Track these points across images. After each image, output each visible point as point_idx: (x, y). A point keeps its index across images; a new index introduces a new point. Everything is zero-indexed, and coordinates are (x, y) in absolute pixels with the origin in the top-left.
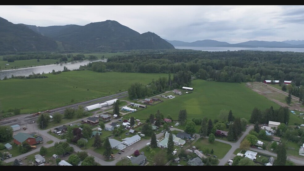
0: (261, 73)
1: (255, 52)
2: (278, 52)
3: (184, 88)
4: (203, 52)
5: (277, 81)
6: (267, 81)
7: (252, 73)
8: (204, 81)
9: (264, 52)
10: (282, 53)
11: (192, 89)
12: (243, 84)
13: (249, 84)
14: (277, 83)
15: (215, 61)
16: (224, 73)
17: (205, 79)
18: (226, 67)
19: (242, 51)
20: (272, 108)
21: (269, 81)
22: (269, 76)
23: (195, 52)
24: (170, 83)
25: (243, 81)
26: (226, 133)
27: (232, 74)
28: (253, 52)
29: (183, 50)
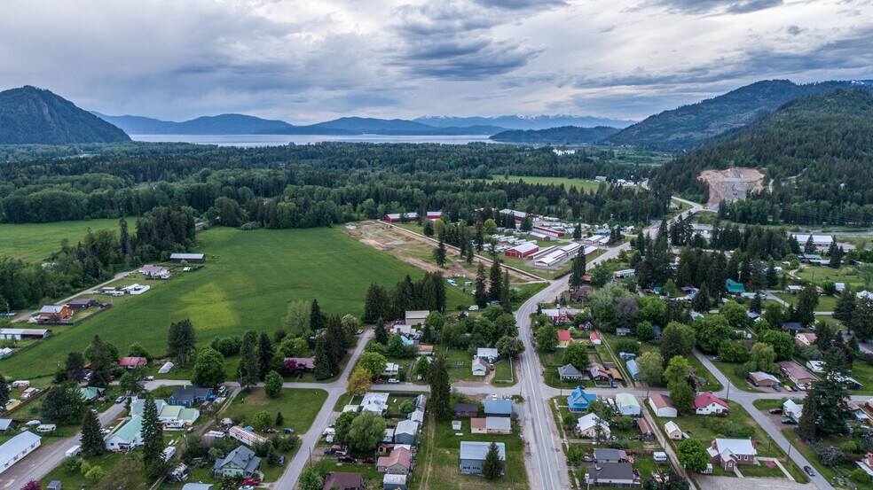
0: (377, 197)
1: (358, 145)
2: (409, 145)
3: (174, 256)
4: (222, 148)
5: (412, 215)
6: (392, 216)
7: (356, 199)
8: (234, 230)
9: (376, 146)
10: (415, 146)
11: (200, 256)
12: (338, 228)
13: (351, 227)
14: (413, 219)
15: (260, 173)
16: (286, 204)
17: (236, 225)
18: (290, 187)
19: (325, 144)
20: (408, 278)
21: (397, 216)
22: (395, 204)
23: (198, 149)
24: (128, 245)
25: (336, 222)
26: (309, 362)
27: (306, 205)
28: (351, 145)
29: (160, 144)
